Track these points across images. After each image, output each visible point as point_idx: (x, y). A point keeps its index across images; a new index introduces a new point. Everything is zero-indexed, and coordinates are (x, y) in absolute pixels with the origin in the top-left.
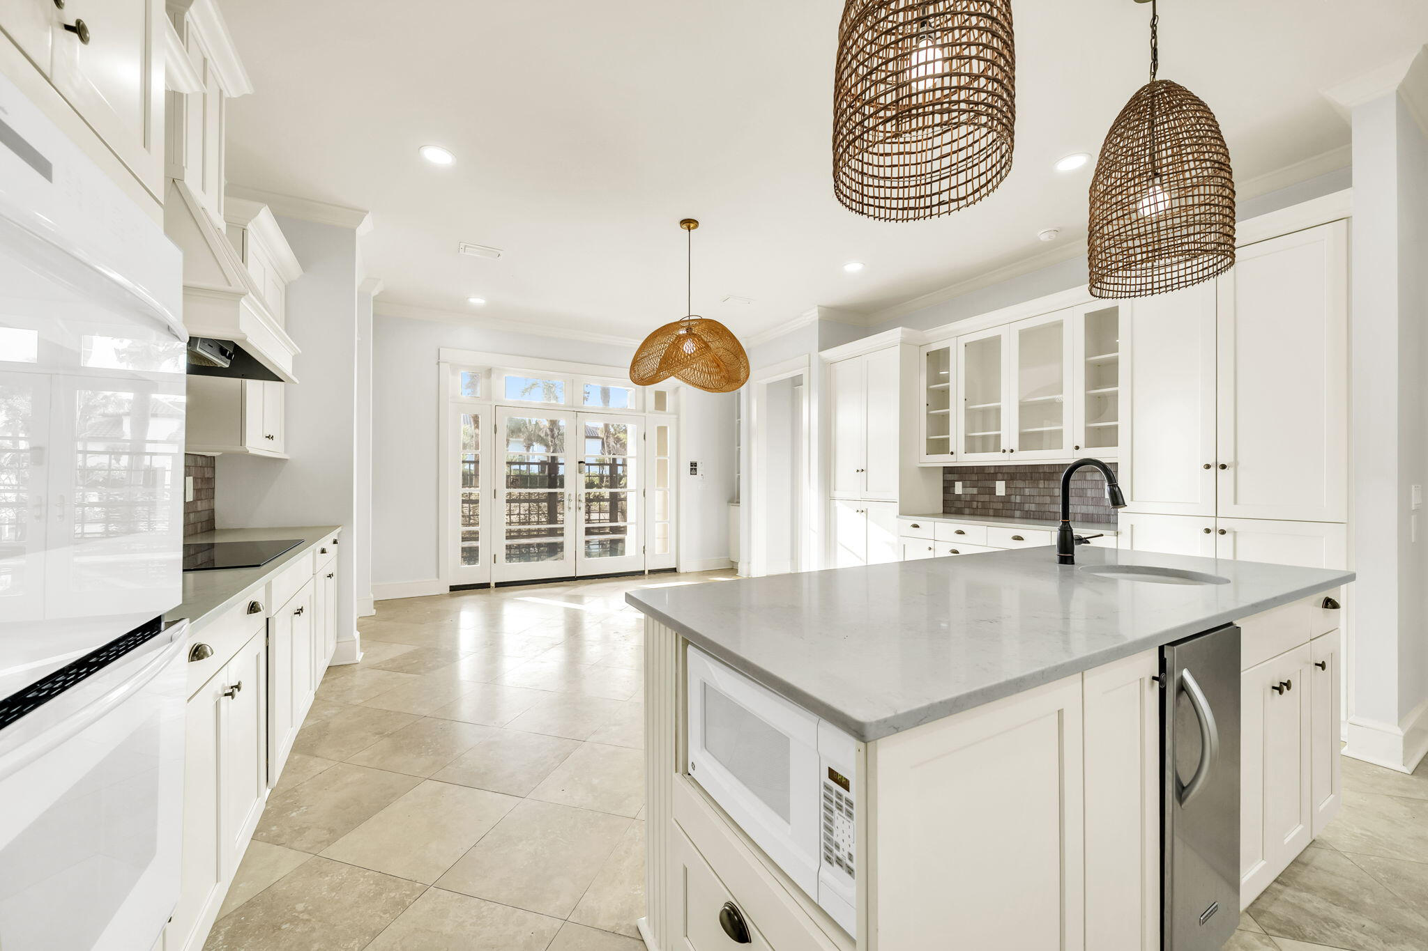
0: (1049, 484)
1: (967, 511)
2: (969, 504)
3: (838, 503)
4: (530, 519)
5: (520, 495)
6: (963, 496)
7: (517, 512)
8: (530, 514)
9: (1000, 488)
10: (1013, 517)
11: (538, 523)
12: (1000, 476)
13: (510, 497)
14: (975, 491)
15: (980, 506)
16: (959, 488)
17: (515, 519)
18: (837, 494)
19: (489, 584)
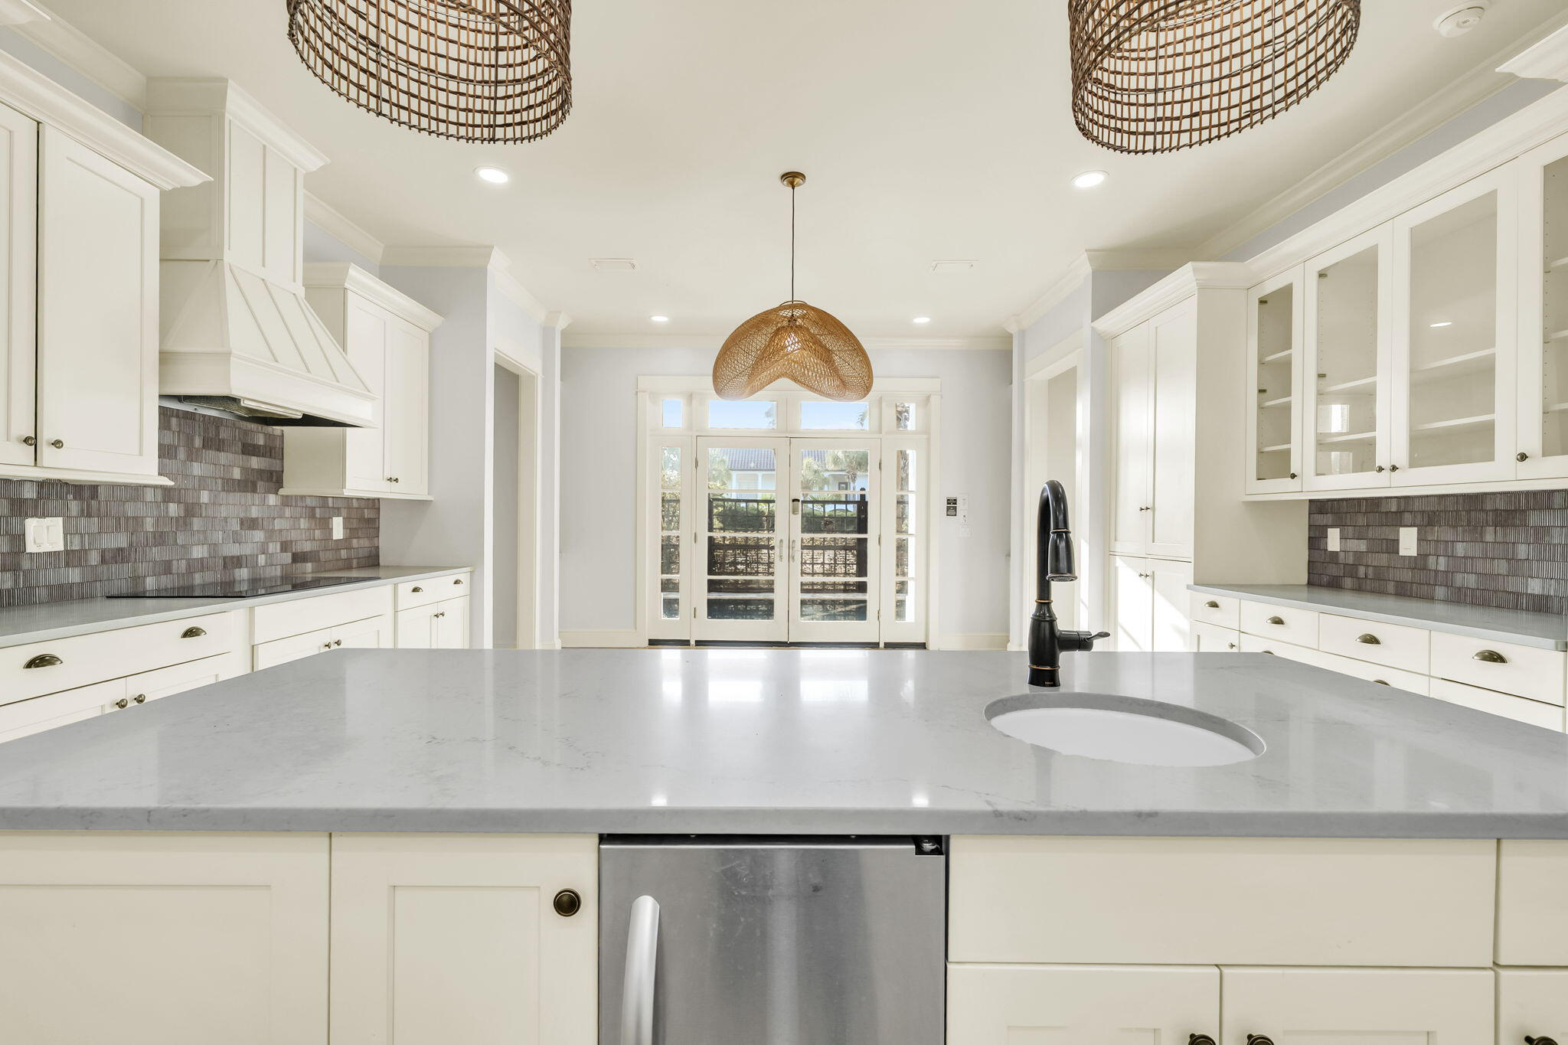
0: (1505, 535)
1: (1348, 582)
2: (1351, 570)
3: (1119, 562)
4: (835, 569)
5: (824, 541)
6: (1342, 555)
7: (820, 561)
8: (835, 563)
9: (1408, 541)
10: (1431, 599)
11: (846, 574)
12: (1408, 517)
13: (813, 543)
14: (1362, 546)
15: (1371, 575)
16: (1334, 540)
17: (818, 568)
18: (1119, 547)
19: (689, 641)
